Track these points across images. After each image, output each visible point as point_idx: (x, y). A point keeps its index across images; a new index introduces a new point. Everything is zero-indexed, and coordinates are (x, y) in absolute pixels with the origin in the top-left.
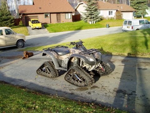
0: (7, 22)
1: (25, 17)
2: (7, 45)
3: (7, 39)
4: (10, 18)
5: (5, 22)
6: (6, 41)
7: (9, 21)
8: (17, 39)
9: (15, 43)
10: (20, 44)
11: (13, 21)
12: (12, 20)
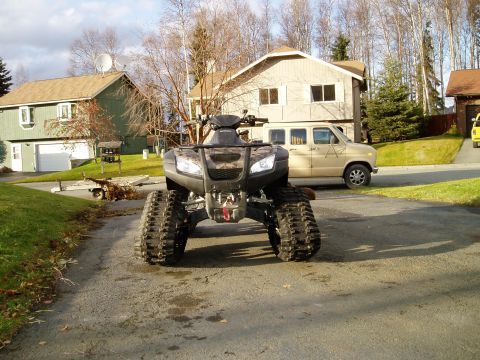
0: (393, 121)
1: (467, 106)
2: (314, 174)
3: (315, 155)
4: (404, 109)
5: (389, 119)
6: (312, 163)
7: (399, 117)
8: (346, 159)
9: (341, 173)
10: (356, 176)
11: (414, 118)
12: (410, 115)
